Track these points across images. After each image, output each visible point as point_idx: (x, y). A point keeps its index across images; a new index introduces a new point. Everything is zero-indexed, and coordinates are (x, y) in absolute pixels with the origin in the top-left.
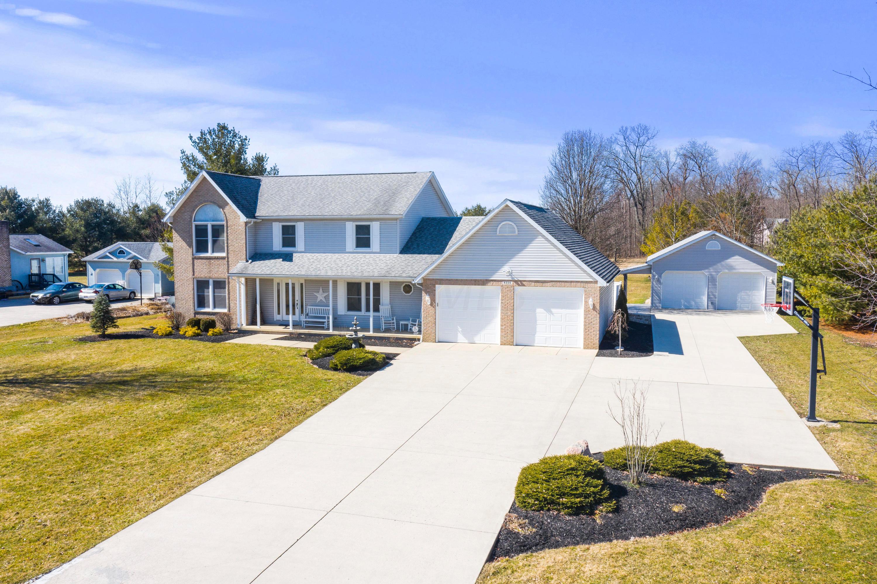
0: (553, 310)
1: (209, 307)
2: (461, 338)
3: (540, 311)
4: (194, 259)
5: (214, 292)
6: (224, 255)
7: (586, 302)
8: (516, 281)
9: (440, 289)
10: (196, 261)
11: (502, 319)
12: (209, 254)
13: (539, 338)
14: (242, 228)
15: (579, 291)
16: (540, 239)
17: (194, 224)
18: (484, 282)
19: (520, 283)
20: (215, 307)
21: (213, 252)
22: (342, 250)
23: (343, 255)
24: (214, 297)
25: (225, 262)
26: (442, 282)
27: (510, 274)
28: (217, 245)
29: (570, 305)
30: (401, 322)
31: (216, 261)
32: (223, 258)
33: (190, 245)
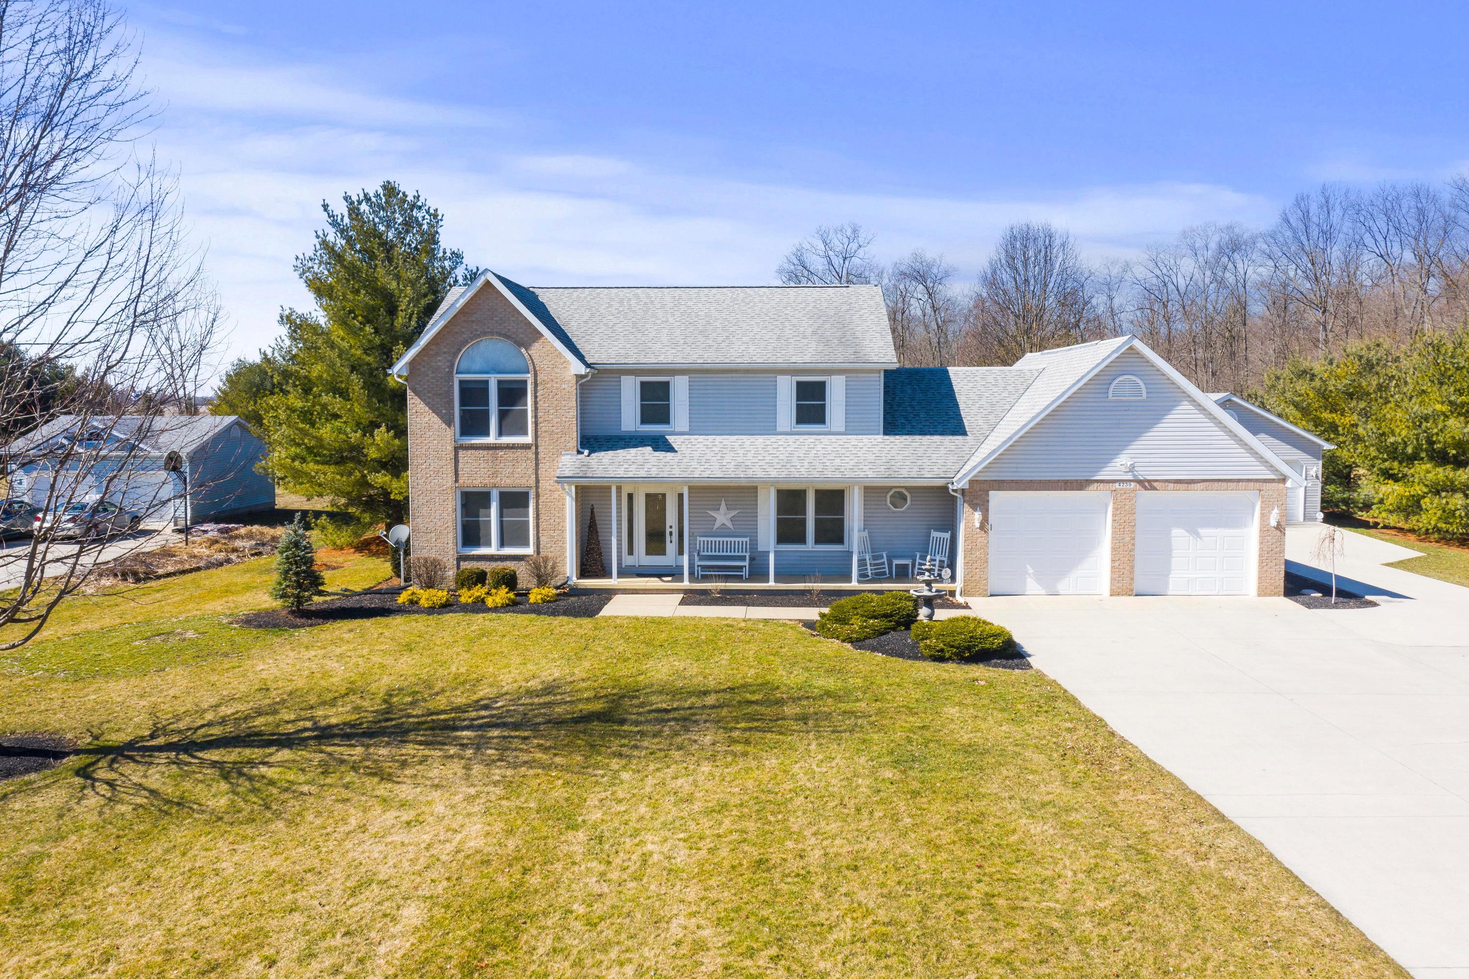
0: (1202, 531)
1: (488, 544)
2: (1032, 585)
3: (1178, 534)
4: (456, 449)
5: (501, 515)
6: (528, 439)
7: (1264, 517)
8: (1140, 482)
9: (996, 498)
10: (461, 453)
11: (1114, 549)
12: (492, 439)
13: (1176, 580)
14: (570, 389)
15: (1250, 495)
16: (1185, 406)
17: (457, 378)
18: (1080, 485)
19: (1147, 484)
20: (502, 544)
21: (501, 433)
22: (770, 429)
23: (773, 438)
24: (502, 524)
25: (531, 454)
26: (1002, 485)
27: (1132, 469)
28: (509, 420)
29: (1233, 521)
30: (896, 562)
31: (510, 454)
32: (526, 447)
33: (449, 422)
